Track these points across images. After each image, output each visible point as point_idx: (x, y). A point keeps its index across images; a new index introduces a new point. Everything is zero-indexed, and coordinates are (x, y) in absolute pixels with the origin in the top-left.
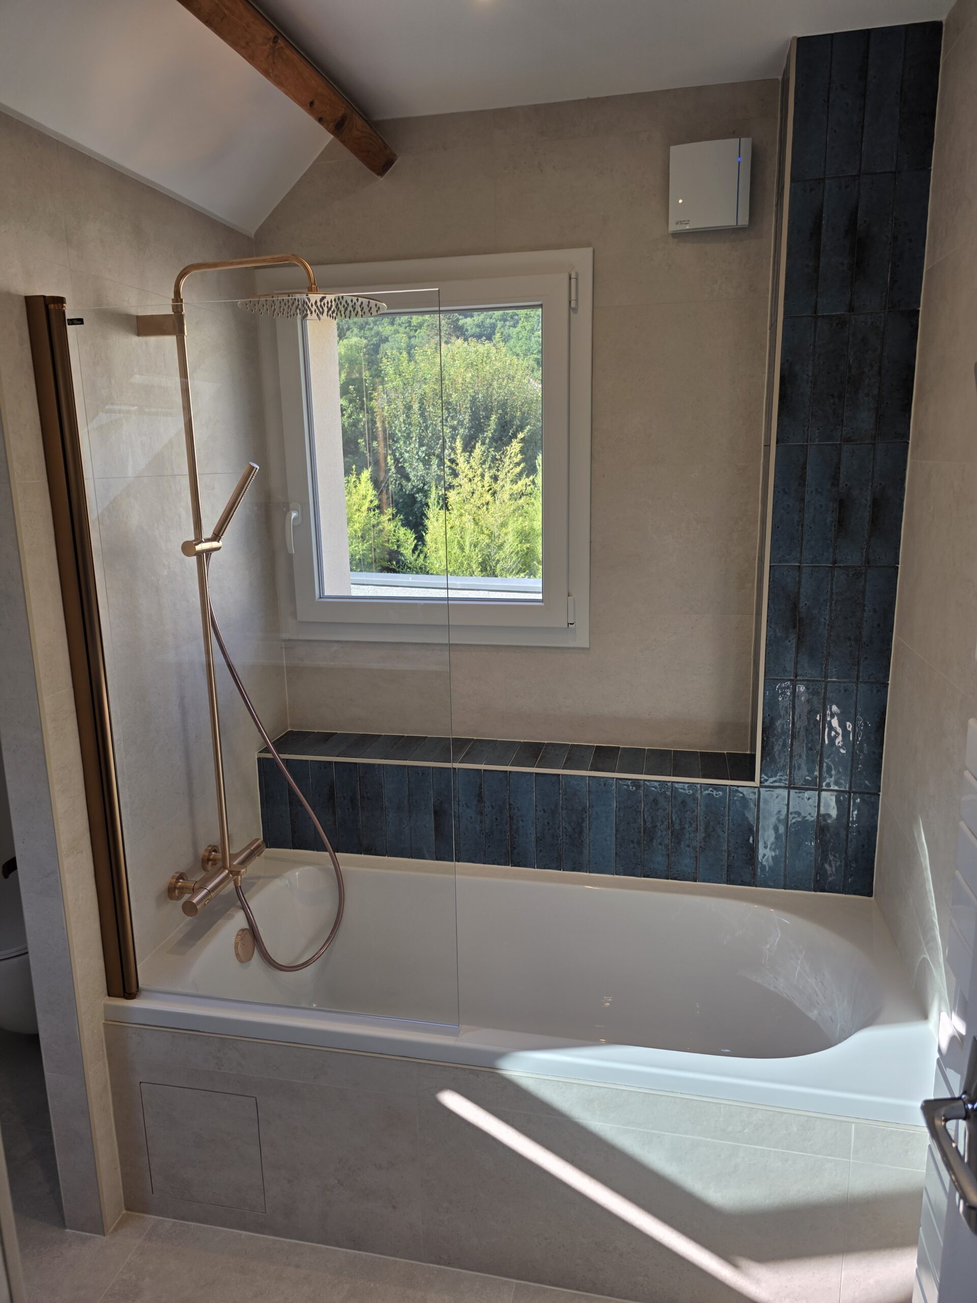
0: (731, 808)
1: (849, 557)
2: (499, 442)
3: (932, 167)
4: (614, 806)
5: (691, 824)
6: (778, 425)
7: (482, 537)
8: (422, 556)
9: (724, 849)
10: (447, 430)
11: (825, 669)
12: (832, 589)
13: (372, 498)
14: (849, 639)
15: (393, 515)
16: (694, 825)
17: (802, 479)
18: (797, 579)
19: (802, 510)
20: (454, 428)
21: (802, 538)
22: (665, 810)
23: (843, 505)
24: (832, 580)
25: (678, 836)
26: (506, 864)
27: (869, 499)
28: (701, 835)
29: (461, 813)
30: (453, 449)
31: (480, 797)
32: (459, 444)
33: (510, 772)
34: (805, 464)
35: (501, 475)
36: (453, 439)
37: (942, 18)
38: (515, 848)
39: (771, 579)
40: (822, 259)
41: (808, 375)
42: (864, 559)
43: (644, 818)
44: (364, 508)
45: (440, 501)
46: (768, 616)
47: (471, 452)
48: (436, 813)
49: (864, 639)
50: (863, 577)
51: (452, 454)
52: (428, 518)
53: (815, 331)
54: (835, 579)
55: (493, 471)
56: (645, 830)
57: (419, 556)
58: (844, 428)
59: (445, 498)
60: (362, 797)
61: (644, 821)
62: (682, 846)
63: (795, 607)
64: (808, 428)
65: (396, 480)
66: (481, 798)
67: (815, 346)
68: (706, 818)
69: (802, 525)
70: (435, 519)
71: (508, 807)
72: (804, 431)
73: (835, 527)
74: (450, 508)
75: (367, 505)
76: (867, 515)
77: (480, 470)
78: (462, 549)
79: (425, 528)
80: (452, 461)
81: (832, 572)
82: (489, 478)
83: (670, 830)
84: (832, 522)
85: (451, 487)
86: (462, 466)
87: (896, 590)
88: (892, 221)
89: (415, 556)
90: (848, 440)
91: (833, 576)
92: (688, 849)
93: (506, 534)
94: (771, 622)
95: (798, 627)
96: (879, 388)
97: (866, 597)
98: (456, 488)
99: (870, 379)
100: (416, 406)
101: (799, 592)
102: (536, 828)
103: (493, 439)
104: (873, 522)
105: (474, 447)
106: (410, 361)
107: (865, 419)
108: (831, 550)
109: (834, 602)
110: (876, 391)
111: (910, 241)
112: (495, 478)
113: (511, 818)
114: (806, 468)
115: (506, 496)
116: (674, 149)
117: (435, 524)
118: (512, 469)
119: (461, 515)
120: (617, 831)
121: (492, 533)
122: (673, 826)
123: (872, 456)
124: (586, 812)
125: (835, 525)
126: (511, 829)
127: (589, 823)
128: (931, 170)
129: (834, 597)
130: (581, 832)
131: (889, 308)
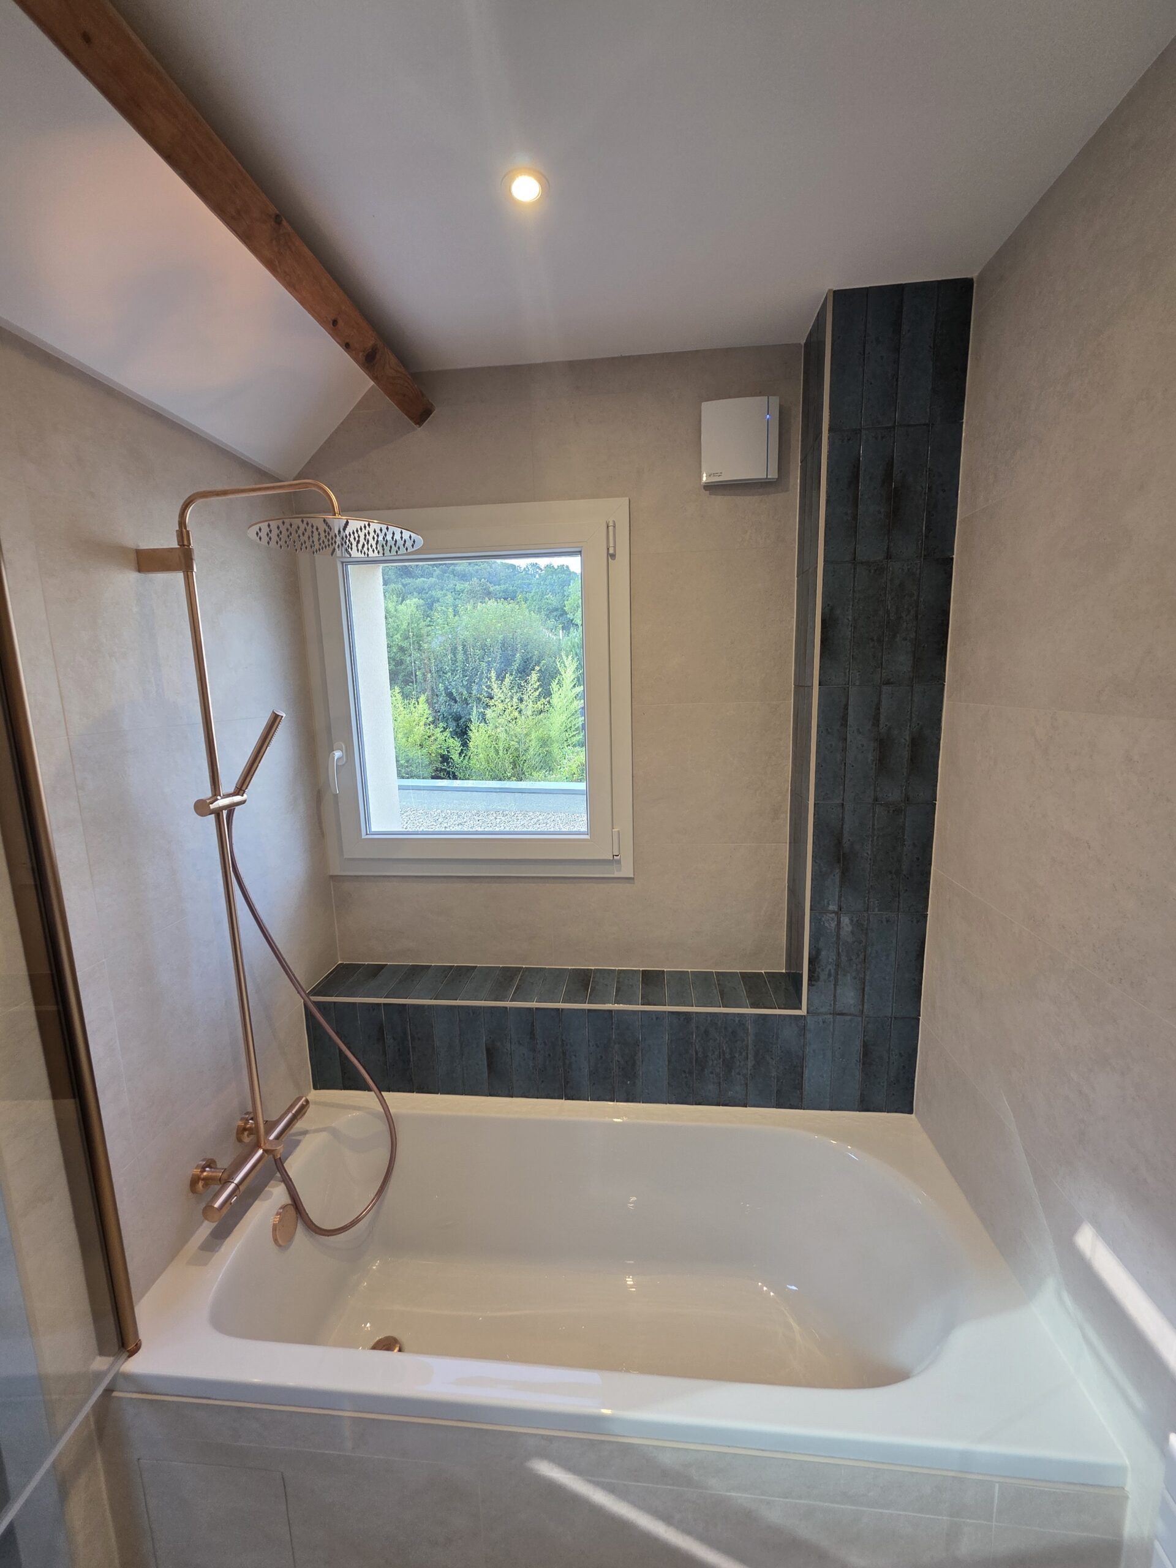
0: (780, 1036)
1: (890, 795)
2: (523, 673)
3: (964, 420)
4: (665, 1039)
5: (741, 1054)
6: (820, 667)
7: (512, 743)
8: (467, 758)
9: (773, 1075)
10: (484, 664)
11: (868, 902)
12: (873, 825)
13: (428, 716)
14: (891, 873)
15: (444, 728)
16: (744, 1054)
17: (844, 719)
18: (841, 816)
19: (844, 750)
20: (488, 662)
21: (845, 776)
22: (715, 1040)
23: (883, 745)
24: (874, 817)
25: (728, 1066)
26: (560, 1098)
27: (907, 738)
28: (750, 1063)
29: (514, 1051)
30: (489, 679)
31: (532, 1035)
32: (493, 674)
33: (562, 1009)
34: (847, 705)
35: (525, 697)
36: (489, 671)
37: (974, 275)
38: (568, 1082)
39: (816, 816)
40: (860, 507)
41: (848, 619)
42: (903, 795)
43: (696, 1048)
44: (422, 723)
45: (480, 717)
46: (813, 852)
47: (502, 681)
48: (488, 1051)
49: (904, 872)
50: (903, 813)
51: (489, 682)
52: (471, 730)
53: (854, 578)
54: (876, 815)
55: (519, 694)
56: (696, 1060)
57: (464, 759)
58: (884, 671)
59: (484, 714)
60: (413, 1038)
61: (697, 1053)
62: (733, 1074)
63: (839, 843)
64: (849, 671)
65: (446, 702)
66: (534, 1035)
67: (854, 591)
68: (755, 1046)
69: (845, 764)
70: (476, 731)
71: (560, 1043)
72: (845, 673)
73: (876, 765)
74: (488, 722)
75: (424, 720)
76: (906, 753)
77: (510, 693)
78: (497, 752)
79: (469, 739)
80: (489, 687)
81: (873, 809)
82: (516, 700)
83: (721, 1060)
84: (873, 761)
85: (487, 706)
86: (496, 690)
87: (934, 825)
88: (926, 471)
89: (462, 758)
90: (888, 683)
91: (874, 813)
92: (738, 1076)
93: (530, 741)
94: (816, 858)
95: (842, 862)
96: (916, 632)
97: (906, 832)
98: (492, 708)
99: (907, 624)
100: (460, 648)
101: (842, 828)
102: (589, 1062)
103: (518, 671)
104: (911, 759)
105: (504, 677)
106: (455, 616)
107: (901, 662)
108: (872, 787)
109: (875, 838)
110: (913, 635)
111: (944, 491)
112: (521, 700)
113: (564, 1053)
114: (847, 709)
115: (529, 713)
116: (706, 406)
117: (477, 734)
118: (532, 693)
119: (496, 727)
120: (669, 1061)
121: (520, 740)
122: (724, 1055)
123: (910, 698)
124: (639, 1046)
125: (876, 764)
126: (564, 1064)
127: (642, 1056)
128: (963, 422)
129: (876, 832)
130: (634, 1064)
131: (925, 556)
